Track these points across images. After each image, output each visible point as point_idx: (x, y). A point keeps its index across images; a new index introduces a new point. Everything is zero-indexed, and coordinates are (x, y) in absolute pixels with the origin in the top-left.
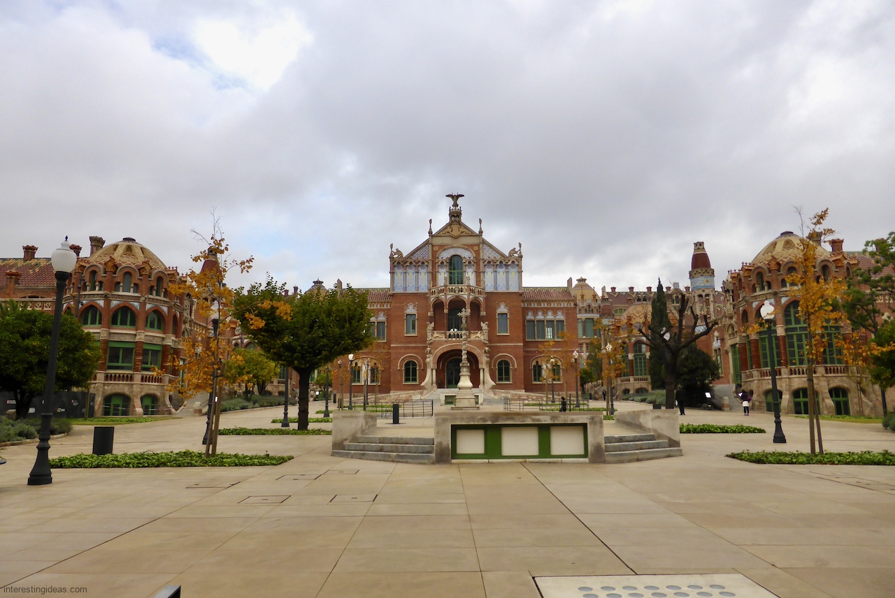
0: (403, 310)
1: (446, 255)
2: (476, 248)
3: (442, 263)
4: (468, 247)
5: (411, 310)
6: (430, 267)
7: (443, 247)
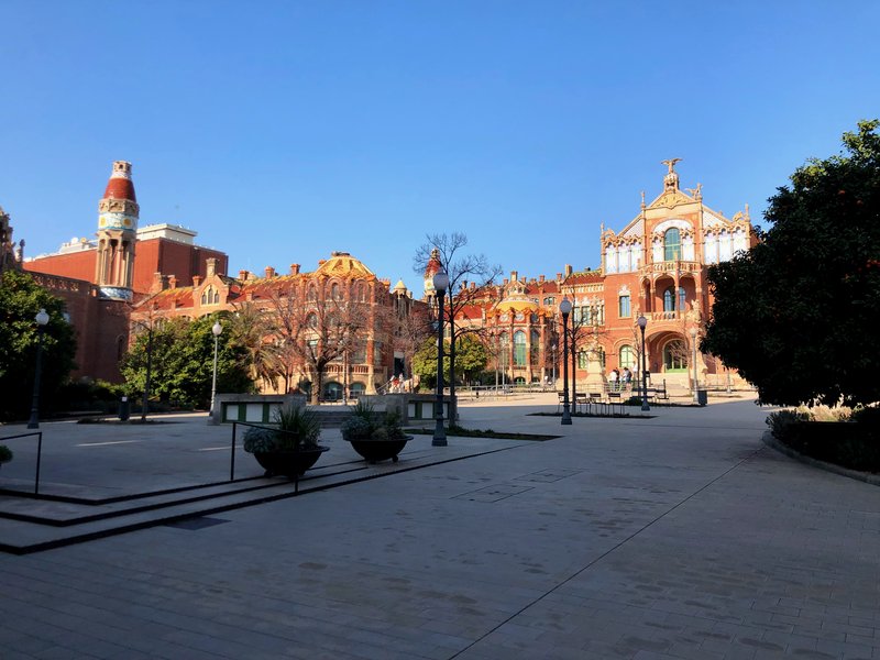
0: (616, 292)
1: (660, 229)
2: (694, 217)
3: (656, 238)
4: (687, 216)
5: (624, 291)
6: (643, 244)
7: (657, 221)
